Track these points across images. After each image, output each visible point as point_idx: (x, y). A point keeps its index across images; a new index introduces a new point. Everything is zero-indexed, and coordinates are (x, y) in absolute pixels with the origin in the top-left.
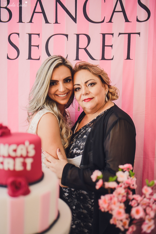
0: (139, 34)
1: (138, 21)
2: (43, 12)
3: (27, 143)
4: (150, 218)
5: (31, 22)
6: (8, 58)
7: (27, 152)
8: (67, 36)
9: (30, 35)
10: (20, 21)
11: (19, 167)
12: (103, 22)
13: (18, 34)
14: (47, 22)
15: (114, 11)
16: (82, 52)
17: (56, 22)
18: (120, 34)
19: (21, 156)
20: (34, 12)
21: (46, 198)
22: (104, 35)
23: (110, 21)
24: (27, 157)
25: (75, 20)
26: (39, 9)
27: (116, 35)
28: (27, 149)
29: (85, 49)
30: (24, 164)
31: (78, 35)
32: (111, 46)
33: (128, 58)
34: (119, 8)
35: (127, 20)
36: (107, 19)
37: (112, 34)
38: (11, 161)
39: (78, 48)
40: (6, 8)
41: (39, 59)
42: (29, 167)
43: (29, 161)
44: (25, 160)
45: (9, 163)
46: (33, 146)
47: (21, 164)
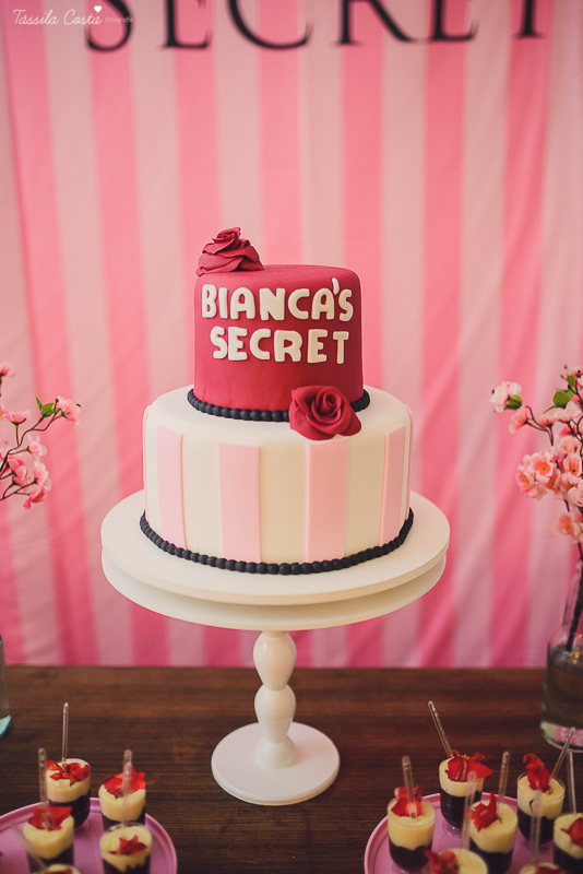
3: (335, 283)
6: (92, 45)
7: (338, 310)
11: (315, 357)
19: (322, 322)
24: (336, 325)
28: (336, 297)
30: (329, 346)
33: (528, 29)
38: (295, 336)
41: (204, 46)
42: (340, 360)
43: (341, 337)
44: (330, 335)
45: (287, 343)
46: (347, 293)
47: (321, 346)
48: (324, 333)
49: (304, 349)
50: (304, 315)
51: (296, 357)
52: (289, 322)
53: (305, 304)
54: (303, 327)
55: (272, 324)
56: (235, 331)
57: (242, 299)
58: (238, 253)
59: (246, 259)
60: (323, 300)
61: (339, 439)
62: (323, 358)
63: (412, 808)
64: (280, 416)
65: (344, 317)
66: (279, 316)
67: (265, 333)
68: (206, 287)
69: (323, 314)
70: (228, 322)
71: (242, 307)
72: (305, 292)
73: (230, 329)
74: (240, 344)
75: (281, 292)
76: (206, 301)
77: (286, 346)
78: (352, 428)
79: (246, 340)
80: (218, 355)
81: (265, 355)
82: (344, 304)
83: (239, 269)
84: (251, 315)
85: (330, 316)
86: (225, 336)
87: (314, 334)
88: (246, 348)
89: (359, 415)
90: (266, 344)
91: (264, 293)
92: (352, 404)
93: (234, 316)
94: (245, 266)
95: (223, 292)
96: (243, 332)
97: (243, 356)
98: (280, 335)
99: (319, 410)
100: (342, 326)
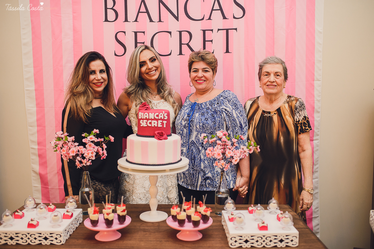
0: (236, 29)
1: (234, 18)
2: (147, 12)
3: (164, 112)
4: (237, 156)
5: (136, 21)
6: (115, 55)
7: (164, 117)
8: (170, 33)
9: (136, 33)
10: (126, 20)
11: (160, 126)
12: (203, 19)
13: (125, 32)
14: (151, 21)
15: (213, 10)
16: (185, 48)
17: (160, 21)
18: (219, 30)
19: (161, 119)
20: (139, 12)
21: (175, 142)
22: (204, 31)
23: (210, 19)
24: (164, 120)
25: (177, 18)
26: (143, 9)
27: (215, 30)
28: (164, 115)
29: (188, 44)
30: (162, 124)
31: (180, 32)
32: (212, 41)
33: (227, 51)
34: (217, 7)
35: (224, 18)
36: (207, 17)
37: (212, 30)
38: (156, 122)
39: (181, 44)
40: (112, 9)
42: (165, 126)
43: (165, 122)
44: (163, 122)
45: (154, 123)
46: (166, 114)
47: (161, 124)
48: (161, 121)
49: (157, 124)
50: (157, 118)
51: (156, 126)
52: (155, 119)
53: (157, 116)
54: (157, 120)
55: (152, 119)
56: (145, 121)
57: (146, 115)
58: (146, 107)
59: (147, 108)
60: (161, 115)
61: (163, 140)
62: (161, 126)
63: (175, 208)
64: (153, 137)
65: (165, 118)
66: (153, 118)
67: (150, 121)
68: (139, 113)
69: (161, 118)
70: (143, 119)
71: (146, 116)
72: (158, 114)
73: (144, 120)
74: (146, 123)
75: (153, 114)
76: (140, 115)
77: (154, 124)
78: (166, 139)
79: (147, 122)
80: (141, 125)
81: (150, 125)
82: (165, 116)
83: (146, 110)
84: (148, 118)
85: (163, 118)
86: (143, 122)
87: (159, 121)
88: (147, 124)
89: (168, 137)
90: (150, 123)
91: (150, 114)
92: (167, 135)
93: (145, 118)
94: (147, 109)
95: (143, 113)
96: (146, 121)
97: (146, 125)
98: (153, 122)
99: (160, 135)
100: (165, 120)
